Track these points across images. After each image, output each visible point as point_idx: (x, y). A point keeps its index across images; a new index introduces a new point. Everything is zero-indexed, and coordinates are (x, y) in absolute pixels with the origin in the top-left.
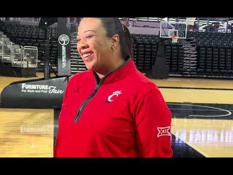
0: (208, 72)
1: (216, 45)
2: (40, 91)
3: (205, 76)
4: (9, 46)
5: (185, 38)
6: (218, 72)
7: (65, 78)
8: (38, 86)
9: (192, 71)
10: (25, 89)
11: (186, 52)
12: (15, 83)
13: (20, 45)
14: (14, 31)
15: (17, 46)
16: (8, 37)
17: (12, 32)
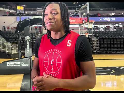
0: (105, 51)
1: (108, 37)
2: (16, 66)
3: (104, 53)
4: (5, 43)
5: (92, 34)
6: (111, 51)
7: (29, 58)
8: (15, 63)
9: (97, 51)
10: (9, 65)
11: (94, 41)
12: (5, 62)
13: (11, 42)
14: (8, 36)
15: (9, 43)
16: (5, 39)
17: (7, 36)
